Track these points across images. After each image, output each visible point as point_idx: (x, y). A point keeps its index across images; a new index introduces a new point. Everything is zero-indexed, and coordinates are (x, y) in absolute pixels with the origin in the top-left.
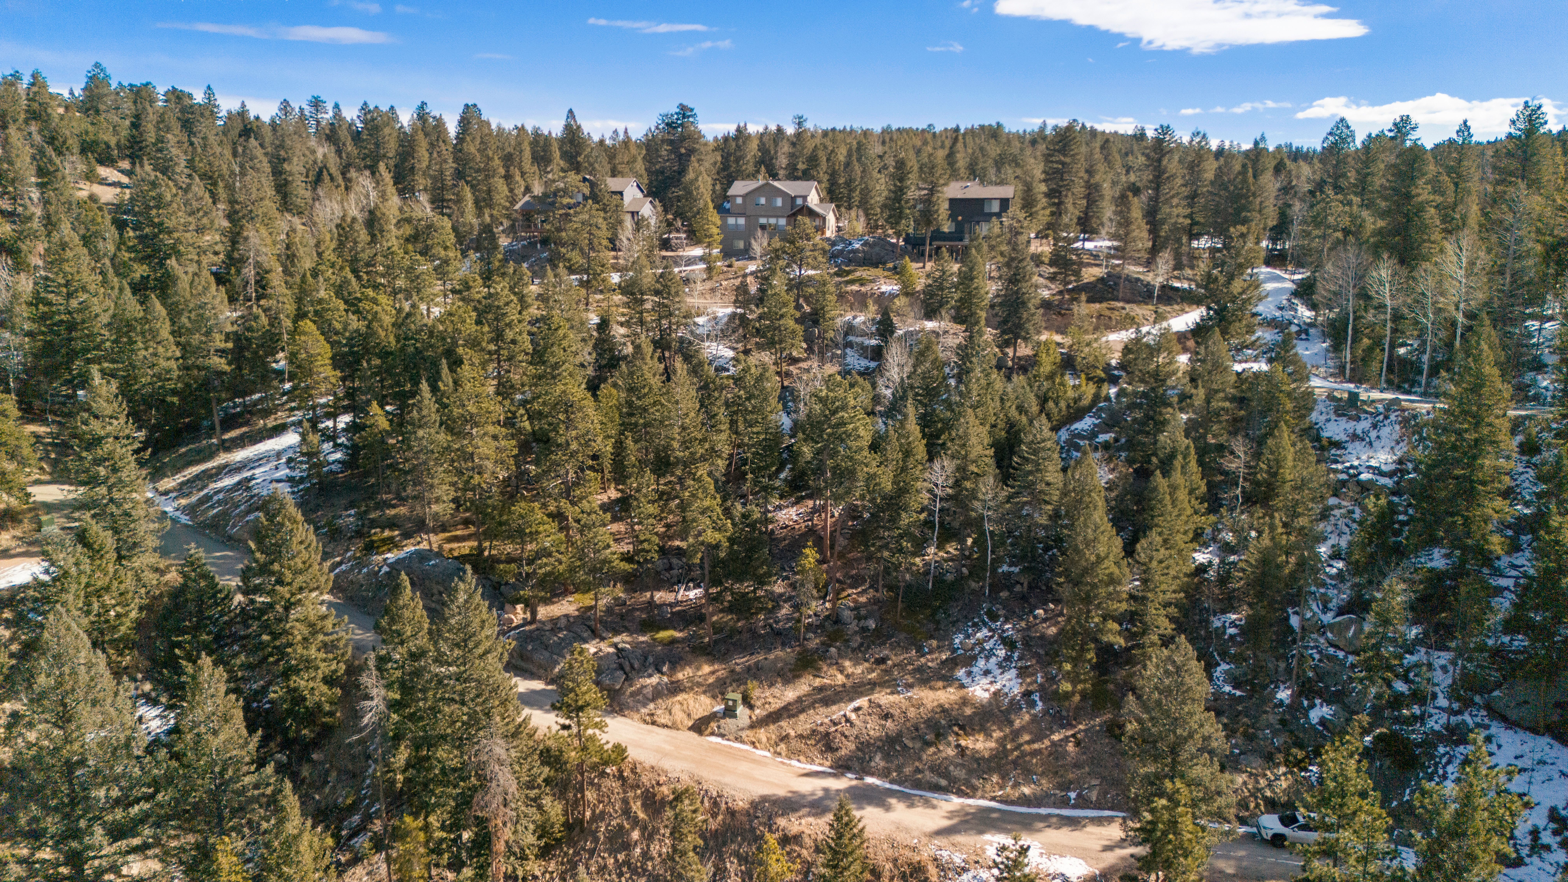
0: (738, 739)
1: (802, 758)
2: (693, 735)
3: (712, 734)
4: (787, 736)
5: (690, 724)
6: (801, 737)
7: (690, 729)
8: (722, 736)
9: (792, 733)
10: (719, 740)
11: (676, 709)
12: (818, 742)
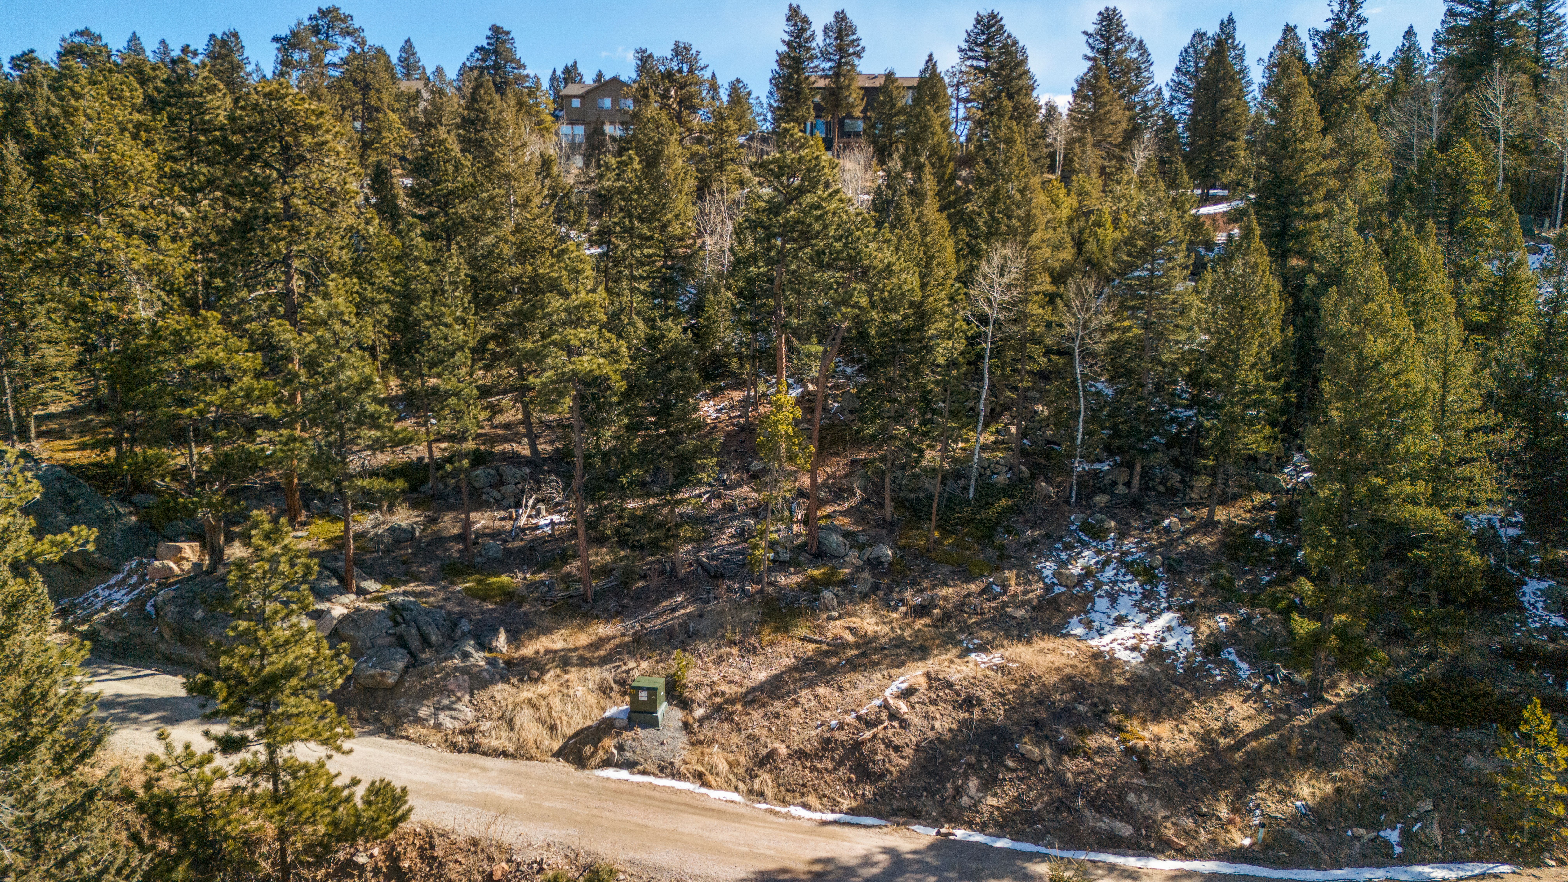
0: (666, 769)
1: (812, 800)
2: (564, 769)
3: (608, 763)
4: (772, 755)
5: (556, 746)
6: (801, 755)
7: (557, 755)
8: (630, 765)
9: (782, 750)
10: (624, 774)
11: (525, 719)
12: (840, 763)
